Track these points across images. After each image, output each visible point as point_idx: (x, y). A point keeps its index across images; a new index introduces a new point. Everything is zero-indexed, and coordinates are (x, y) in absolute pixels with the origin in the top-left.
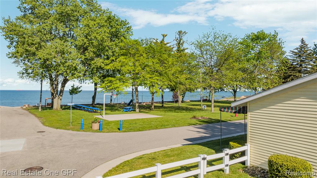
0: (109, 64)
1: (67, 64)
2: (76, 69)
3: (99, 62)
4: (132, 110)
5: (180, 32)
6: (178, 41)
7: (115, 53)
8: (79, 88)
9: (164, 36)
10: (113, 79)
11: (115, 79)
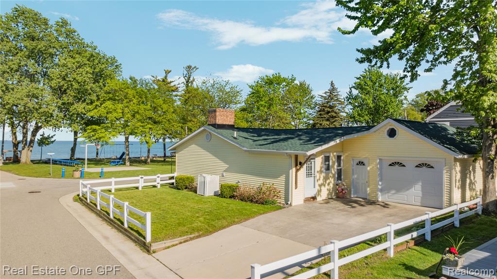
0: (93, 110)
1: (41, 110)
2: (52, 116)
3: (80, 107)
4: (121, 164)
5: (189, 67)
6: (186, 78)
7: (100, 97)
8: (52, 137)
9: (167, 72)
10: (97, 127)
11: (99, 128)
